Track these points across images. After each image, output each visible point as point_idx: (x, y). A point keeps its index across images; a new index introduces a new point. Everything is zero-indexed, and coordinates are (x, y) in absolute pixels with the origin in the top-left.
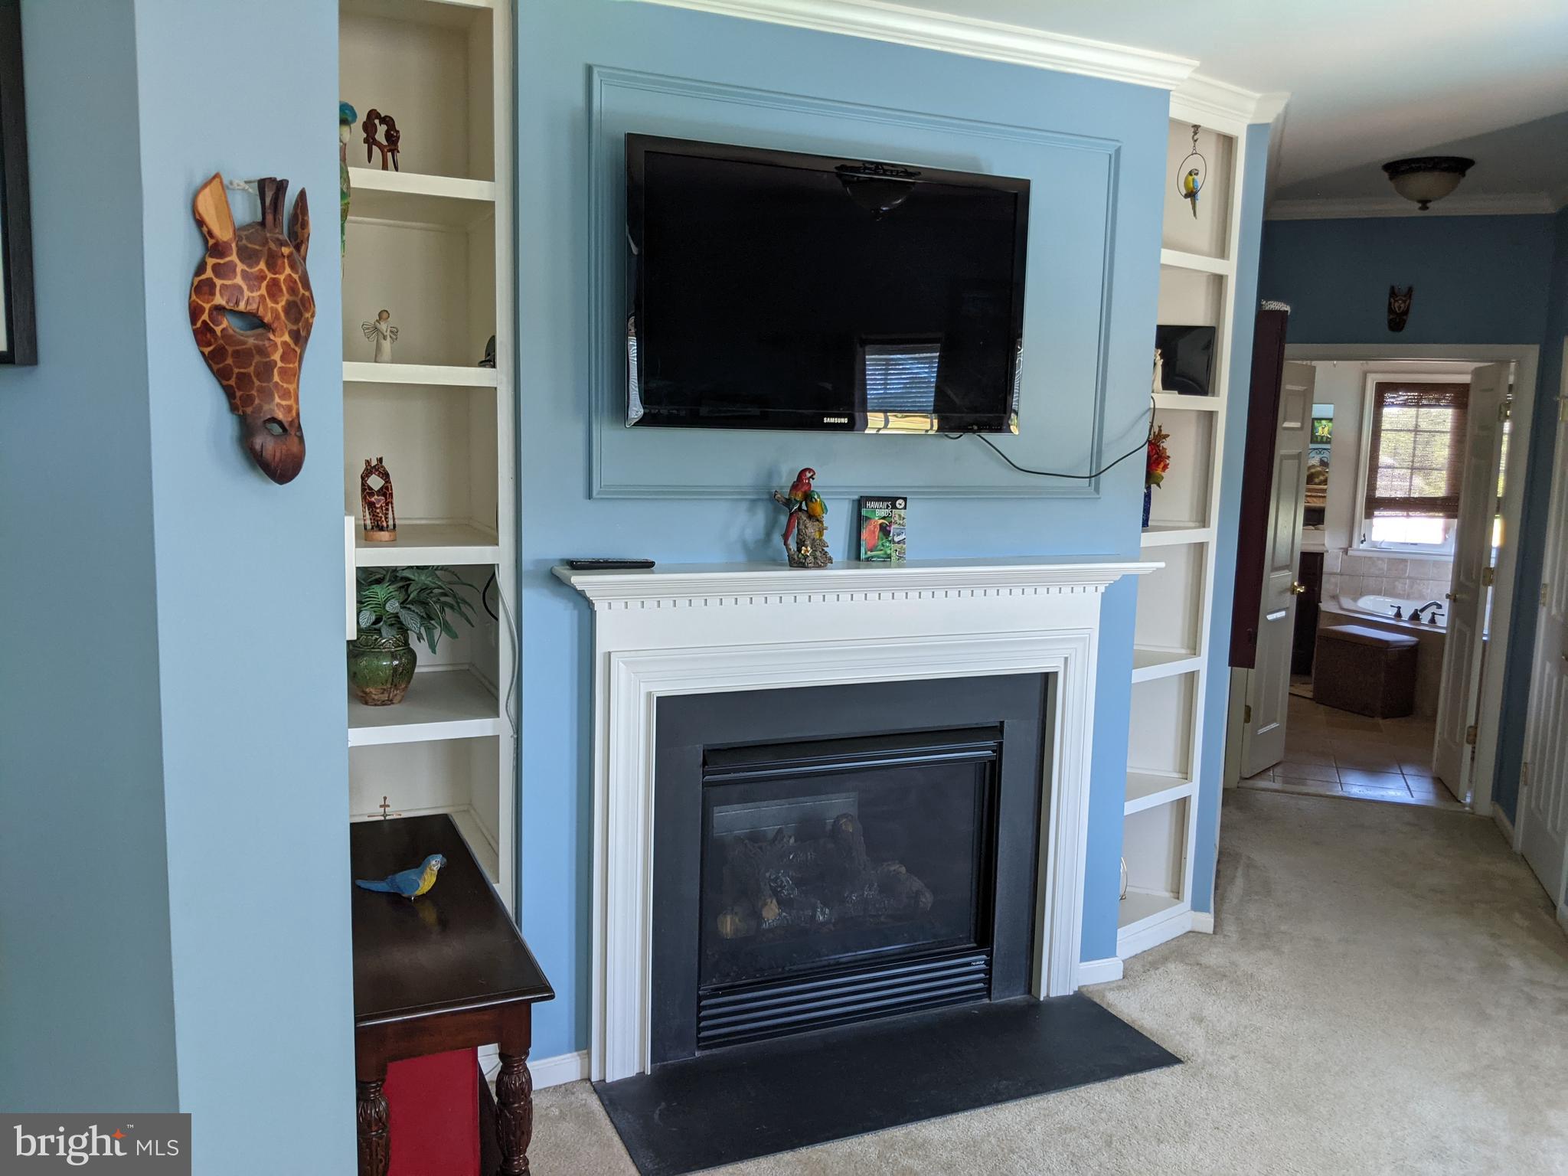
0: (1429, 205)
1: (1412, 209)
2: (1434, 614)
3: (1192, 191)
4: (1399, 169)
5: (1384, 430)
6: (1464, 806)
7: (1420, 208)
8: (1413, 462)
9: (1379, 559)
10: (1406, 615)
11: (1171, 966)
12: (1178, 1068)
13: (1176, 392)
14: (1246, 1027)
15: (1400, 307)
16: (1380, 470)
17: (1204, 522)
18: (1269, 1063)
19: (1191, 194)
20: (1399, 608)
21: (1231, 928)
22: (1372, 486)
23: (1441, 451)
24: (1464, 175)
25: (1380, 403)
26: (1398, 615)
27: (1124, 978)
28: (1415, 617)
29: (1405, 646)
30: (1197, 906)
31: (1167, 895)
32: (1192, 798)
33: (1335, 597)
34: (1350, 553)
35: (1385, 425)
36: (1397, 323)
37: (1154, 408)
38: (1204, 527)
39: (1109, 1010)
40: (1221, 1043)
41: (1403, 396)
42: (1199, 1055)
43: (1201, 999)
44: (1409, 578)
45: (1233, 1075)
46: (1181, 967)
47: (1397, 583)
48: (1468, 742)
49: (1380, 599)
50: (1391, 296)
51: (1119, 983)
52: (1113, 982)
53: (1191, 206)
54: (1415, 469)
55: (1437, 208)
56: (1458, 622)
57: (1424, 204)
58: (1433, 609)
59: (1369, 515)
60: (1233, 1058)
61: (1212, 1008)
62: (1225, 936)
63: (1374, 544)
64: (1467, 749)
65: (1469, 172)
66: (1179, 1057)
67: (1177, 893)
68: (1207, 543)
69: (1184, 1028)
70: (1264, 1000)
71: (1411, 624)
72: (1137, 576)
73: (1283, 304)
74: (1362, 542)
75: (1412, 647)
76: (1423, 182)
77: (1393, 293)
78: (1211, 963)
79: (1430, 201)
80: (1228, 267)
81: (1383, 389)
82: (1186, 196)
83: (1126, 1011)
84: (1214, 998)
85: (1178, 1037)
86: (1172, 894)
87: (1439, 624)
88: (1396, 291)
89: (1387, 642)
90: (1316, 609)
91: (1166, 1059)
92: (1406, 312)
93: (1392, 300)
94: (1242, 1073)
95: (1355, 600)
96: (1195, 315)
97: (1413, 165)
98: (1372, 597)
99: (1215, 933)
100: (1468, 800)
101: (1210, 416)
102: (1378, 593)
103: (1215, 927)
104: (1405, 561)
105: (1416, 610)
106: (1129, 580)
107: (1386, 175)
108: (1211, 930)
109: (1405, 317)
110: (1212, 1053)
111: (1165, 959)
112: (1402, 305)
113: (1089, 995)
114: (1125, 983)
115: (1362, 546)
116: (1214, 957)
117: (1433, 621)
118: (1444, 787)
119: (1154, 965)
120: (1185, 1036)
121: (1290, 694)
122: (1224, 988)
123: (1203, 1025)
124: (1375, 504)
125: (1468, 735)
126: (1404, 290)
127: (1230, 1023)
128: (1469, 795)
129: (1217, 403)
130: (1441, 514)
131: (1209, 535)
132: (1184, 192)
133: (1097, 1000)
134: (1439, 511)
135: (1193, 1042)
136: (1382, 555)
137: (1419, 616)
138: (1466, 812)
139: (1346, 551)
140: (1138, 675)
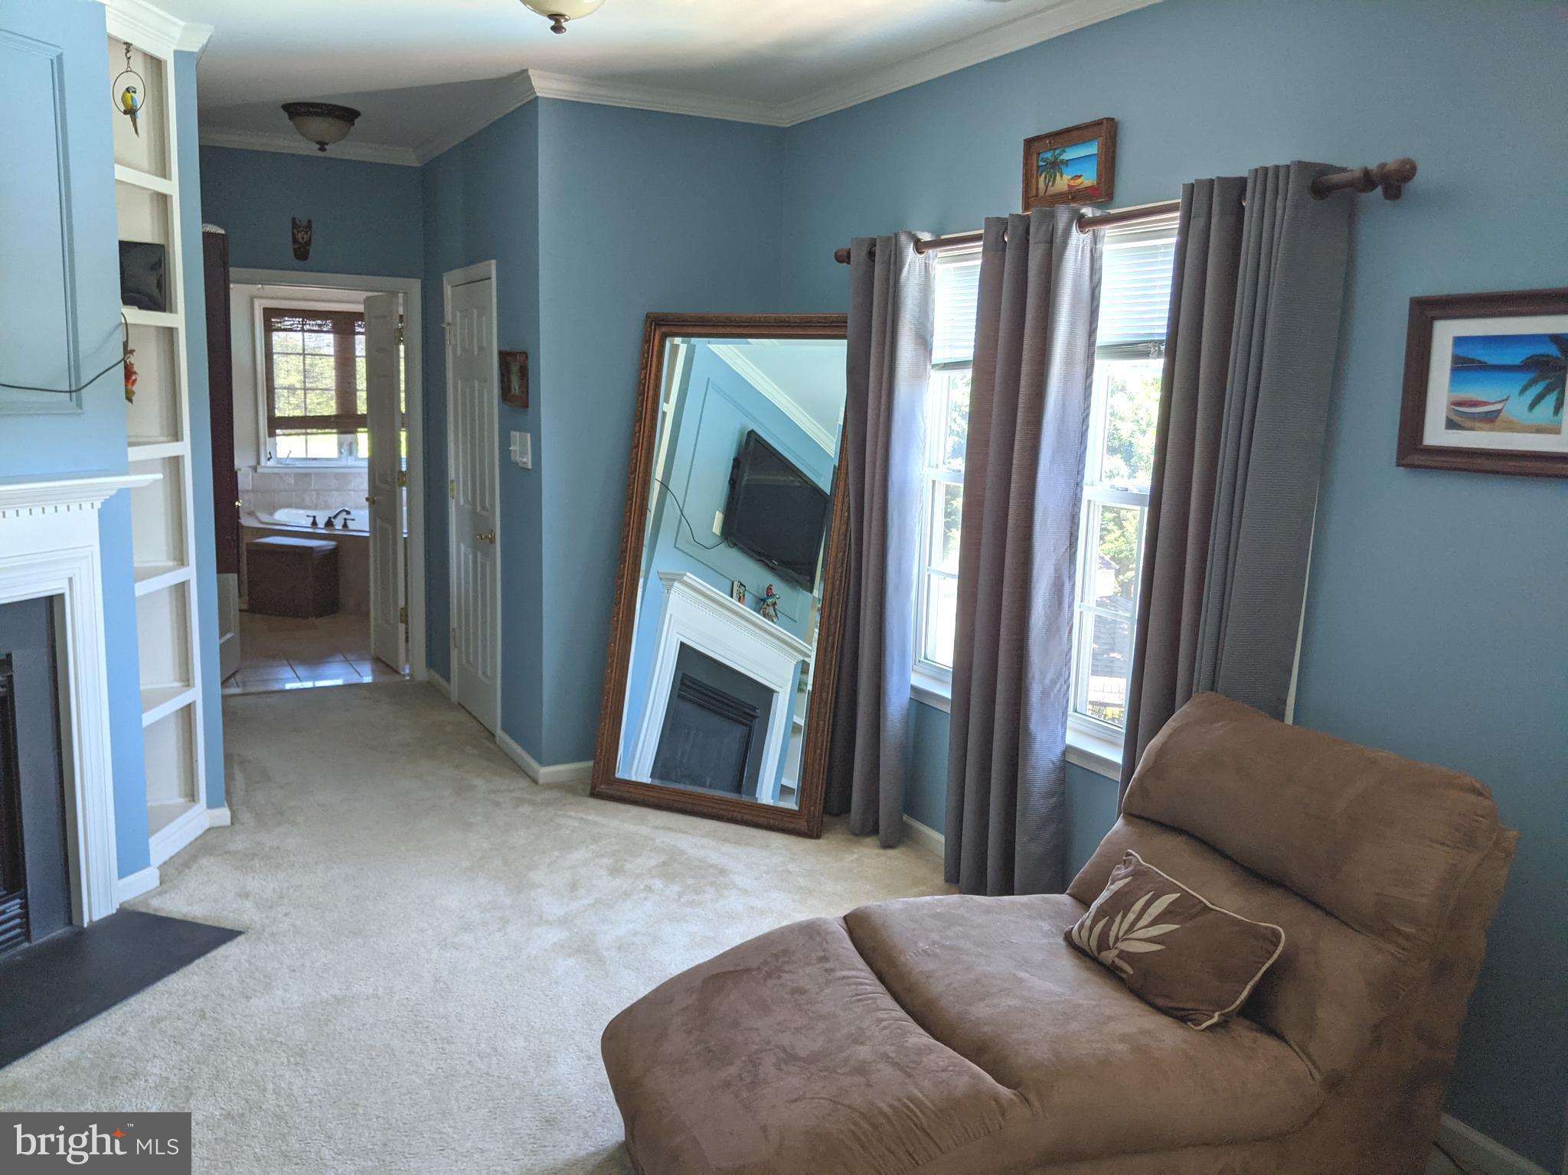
0: (326, 147)
1: (312, 149)
2: (345, 519)
3: (132, 108)
4: (297, 110)
5: (276, 353)
6: (404, 676)
7: (320, 149)
8: (305, 382)
9: (286, 474)
10: (321, 523)
11: (203, 861)
12: (241, 938)
13: (136, 307)
14: (288, 888)
15: (303, 238)
16: (276, 391)
17: (176, 436)
18: (318, 909)
19: (131, 112)
20: (314, 517)
21: (246, 817)
22: (271, 407)
23: (327, 372)
24: (353, 124)
25: (269, 329)
26: (314, 523)
27: (161, 884)
28: (329, 524)
29: (325, 550)
30: (211, 805)
31: (182, 800)
32: (197, 703)
33: (251, 514)
34: (259, 470)
35: (276, 348)
36: (302, 252)
37: (126, 324)
38: (177, 440)
39: (158, 914)
40: (271, 907)
41: (288, 322)
42: (256, 922)
43: (241, 879)
44: (315, 490)
45: (291, 928)
46: (212, 859)
47: (305, 496)
48: (401, 622)
49: (294, 511)
50: (293, 228)
51: (159, 889)
52: (152, 891)
53: (131, 123)
54: (308, 389)
55: (333, 151)
56: (378, 521)
57: (322, 146)
58: (344, 515)
59: (272, 434)
60: (286, 915)
61: (253, 883)
62: (243, 824)
63: (280, 461)
64: (402, 627)
65: (356, 121)
66: (239, 930)
67: (192, 796)
68: (183, 456)
69: (235, 906)
70: (296, 864)
71: (327, 530)
72: (128, 489)
73: (218, 228)
74: (269, 459)
75: (334, 549)
76: (320, 126)
77: (295, 225)
78: (239, 849)
79: (327, 144)
80: (171, 187)
81: (270, 314)
82: (125, 112)
83: (175, 910)
84: (252, 875)
85: (231, 915)
86: (187, 799)
87: (351, 527)
88: (298, 222)
89: (311, 548)
90: (238, 527)
91: (227, 935)
92: (308, 243)
93: (295, 231)
94: (298, 923)
95: (271, 514)
96: (144, 232)
97: (311, 109)
98: (286, 510)
99: (232, 823)
100: (407, 671)
101: (170, 333)
102: (290, 506)
103: (232, 818)
104: (308, 475)
105: (330, 518)
106: (124, 493)
107: (285, 115)
108: (228, 822)
109: (308, 247)
110: (267, 917)
111: (194, 858)
112: (305, 236)
113: (133, 908)
114: (165, 886)
115: (269, 463)
116: (239, 844)
117: (345, 526)
118: (384, 665)
119: (187, 865)
120: (237, 912)
121: (240, 610)
122: (258, 865)
123: (250, 899)
124: (277, 424)
125: (401, 615)
126: (305, 223)
127: (274, 889)
128: (407, 666)
129: (176, 319)
130: (334, 431)
131: (183, 449)
132: (123, 108)
133: (143, 910)
134: (332, 428)
135: (247, 915)
136: (288, 471)
137: (332, 522)
138: (407, 681)
139: (255, 469)
140: (141, 589)
